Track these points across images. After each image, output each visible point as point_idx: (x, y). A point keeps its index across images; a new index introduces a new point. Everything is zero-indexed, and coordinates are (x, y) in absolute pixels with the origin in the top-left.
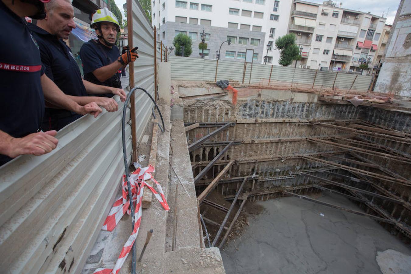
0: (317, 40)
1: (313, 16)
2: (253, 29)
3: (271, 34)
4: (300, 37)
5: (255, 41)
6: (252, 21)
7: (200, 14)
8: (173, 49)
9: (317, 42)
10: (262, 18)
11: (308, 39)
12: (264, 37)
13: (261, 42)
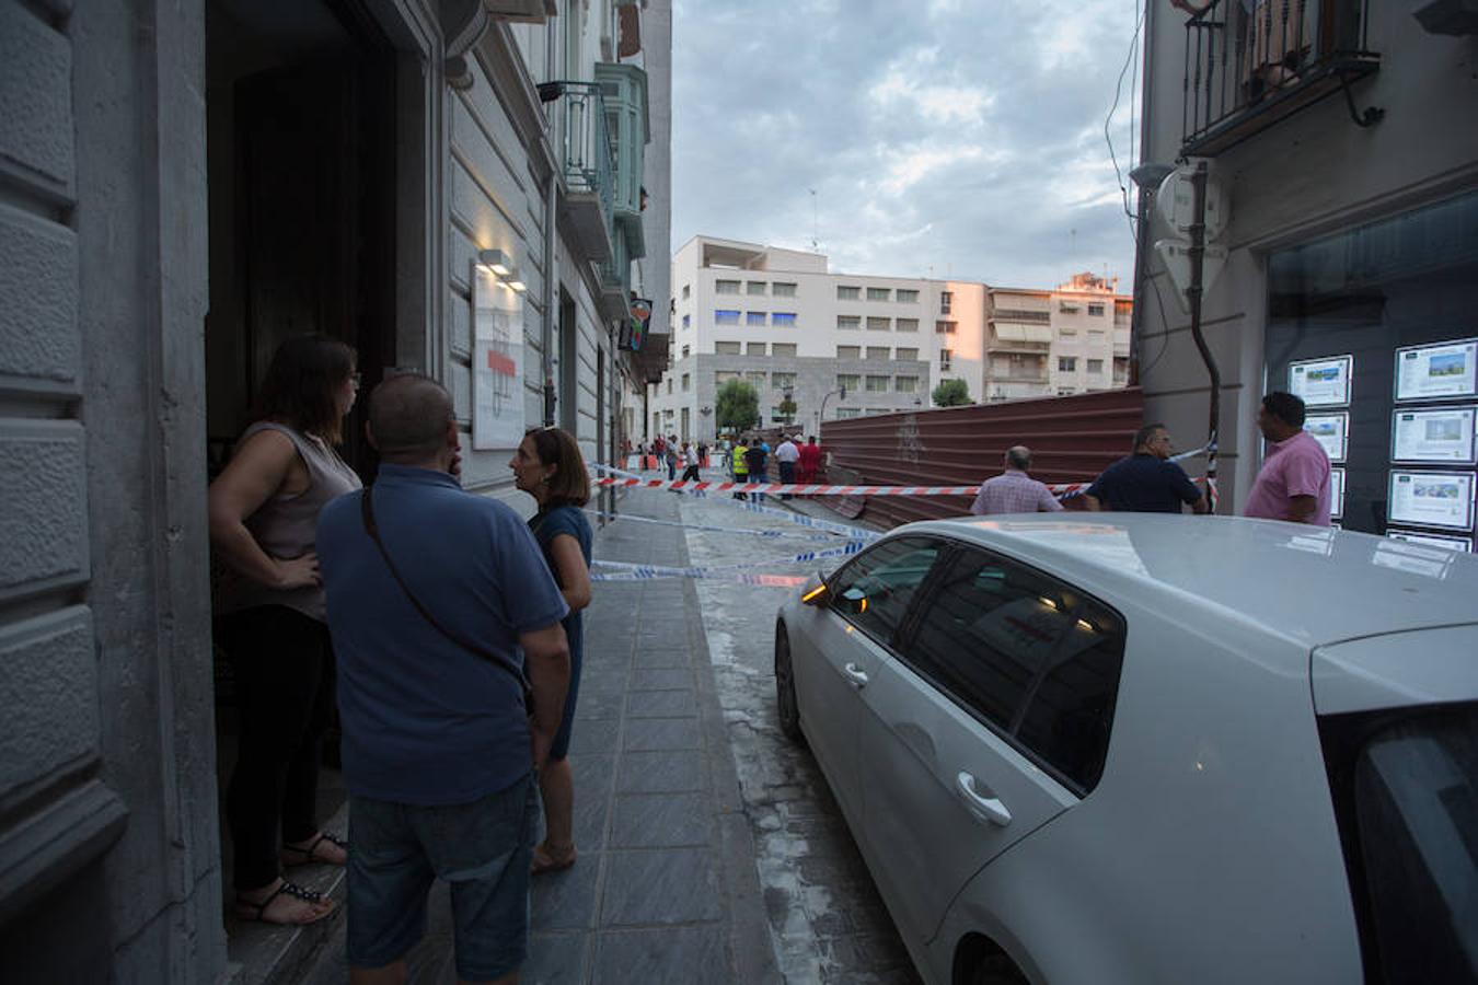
0: (1062, 369)
1: (1042, 318)
2: (897, 356)
3: (945, 362)
4: (1018, 364)
5: (905, 383)
6: (893, 339)
7: (769, 334)
8: (710, 411)
9: (1062, 373)
10: (915, 329)
11: (1040, 368)
12: (928, 369)
13: (923, 382)
